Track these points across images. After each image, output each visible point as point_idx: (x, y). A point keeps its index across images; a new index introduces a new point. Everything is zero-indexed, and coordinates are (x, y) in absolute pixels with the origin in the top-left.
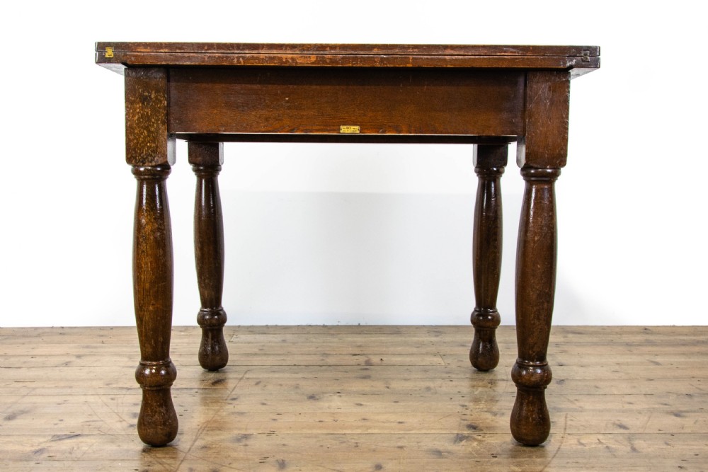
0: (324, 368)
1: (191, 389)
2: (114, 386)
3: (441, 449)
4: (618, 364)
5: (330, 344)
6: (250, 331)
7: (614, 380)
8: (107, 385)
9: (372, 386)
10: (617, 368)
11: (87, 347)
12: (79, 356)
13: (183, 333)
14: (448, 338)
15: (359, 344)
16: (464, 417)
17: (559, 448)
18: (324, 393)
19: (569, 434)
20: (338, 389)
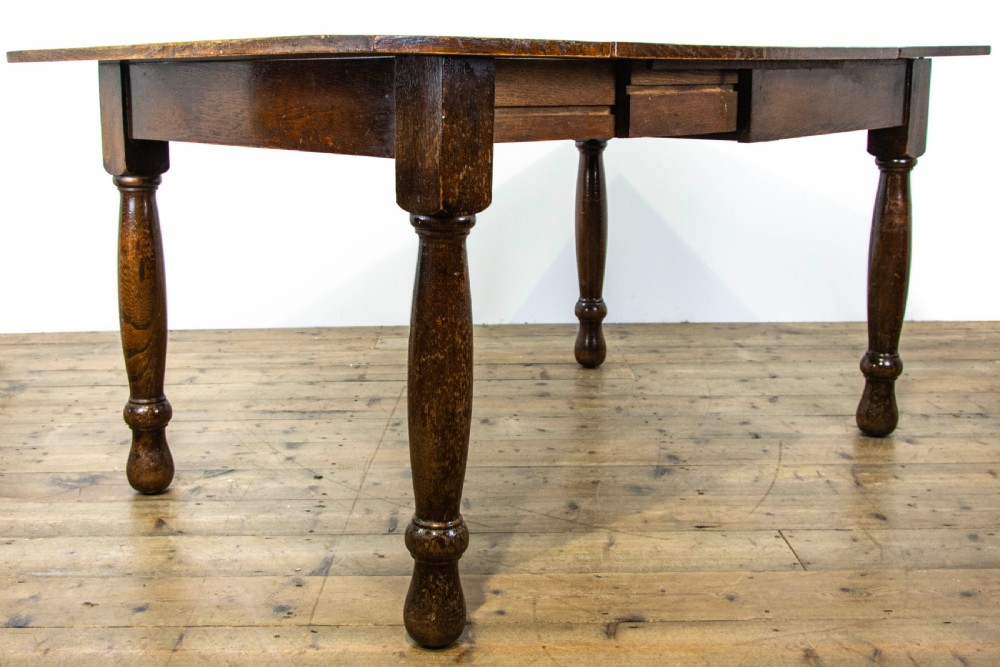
0: (493, 383)
1: (345, 412)
2: (255, 408)
3: (640, 484)
4: (842, 375)
5: (495, 351)
6: (397, 334)
7: (836, 396)
8: (247, 407)
9: (553, 407)
10: (841, 380)
11: (208, 357)
12: (202, 370)
13: (316, 338)
14: (636, 341)
15: (529, 350)
16: (662, 445)
17: (773, 483)
18: (499, 416)
19: (785, 466)
20: (514, 410)
